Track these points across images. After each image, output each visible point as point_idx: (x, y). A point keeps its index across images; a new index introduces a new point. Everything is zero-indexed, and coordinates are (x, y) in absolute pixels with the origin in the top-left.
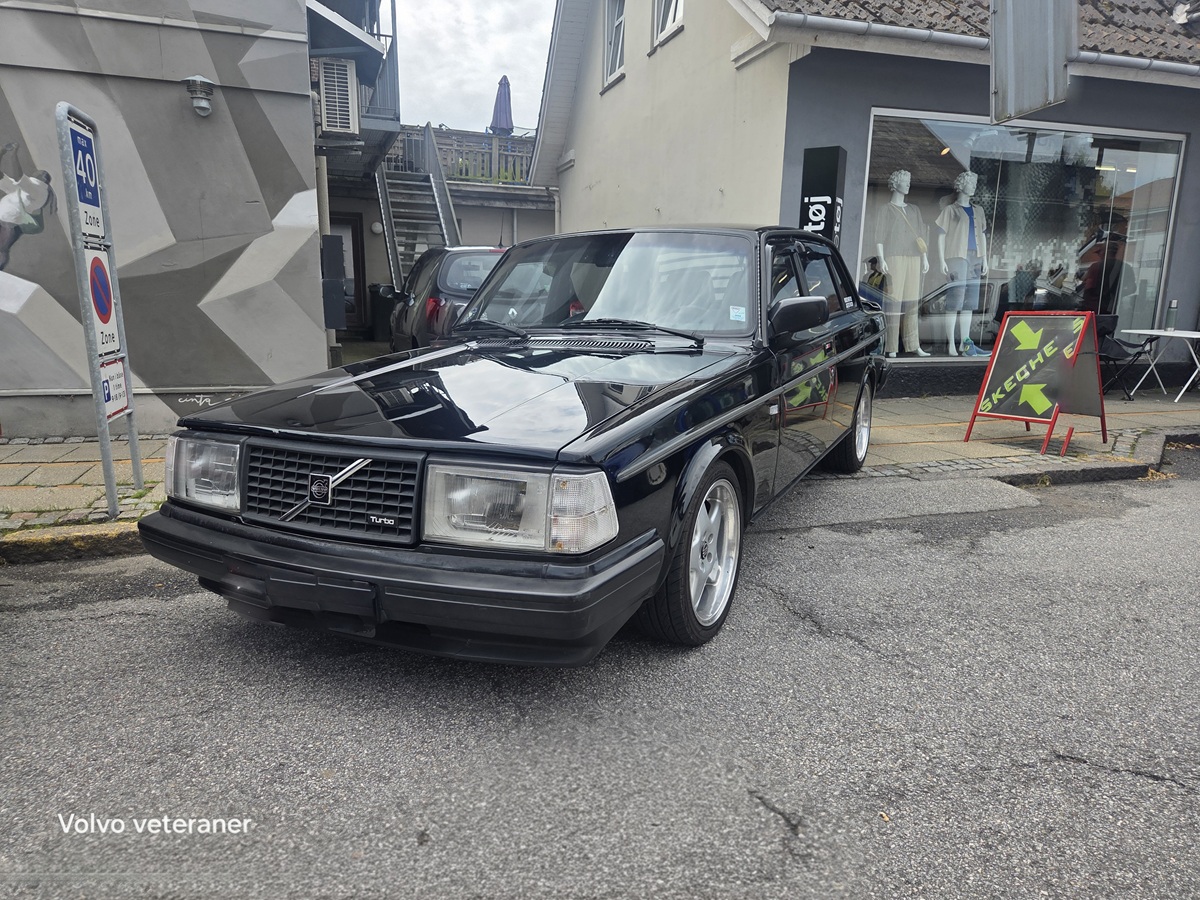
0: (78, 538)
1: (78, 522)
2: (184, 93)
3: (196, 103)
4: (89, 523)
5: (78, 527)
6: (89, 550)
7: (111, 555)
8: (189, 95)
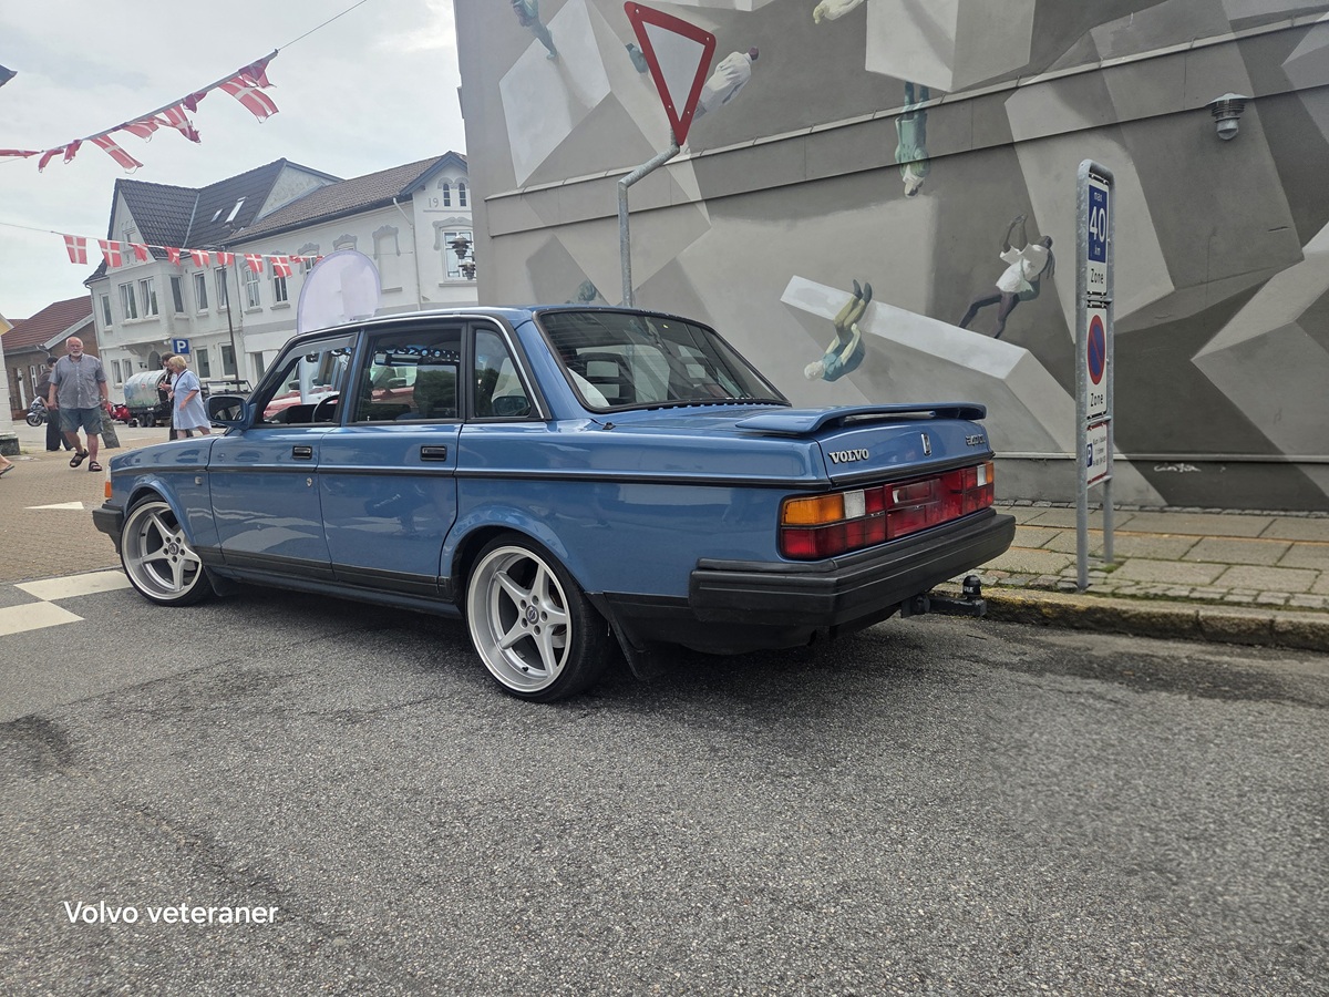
0: (1047, 605)
1: (1048, 588)
2: (1208, 118)
3: (1221, 127)
4: (1057, 591)
5: (1047, 594)
6: (1056, 619)
7: (1077, 628)
8: (1215, 119)
